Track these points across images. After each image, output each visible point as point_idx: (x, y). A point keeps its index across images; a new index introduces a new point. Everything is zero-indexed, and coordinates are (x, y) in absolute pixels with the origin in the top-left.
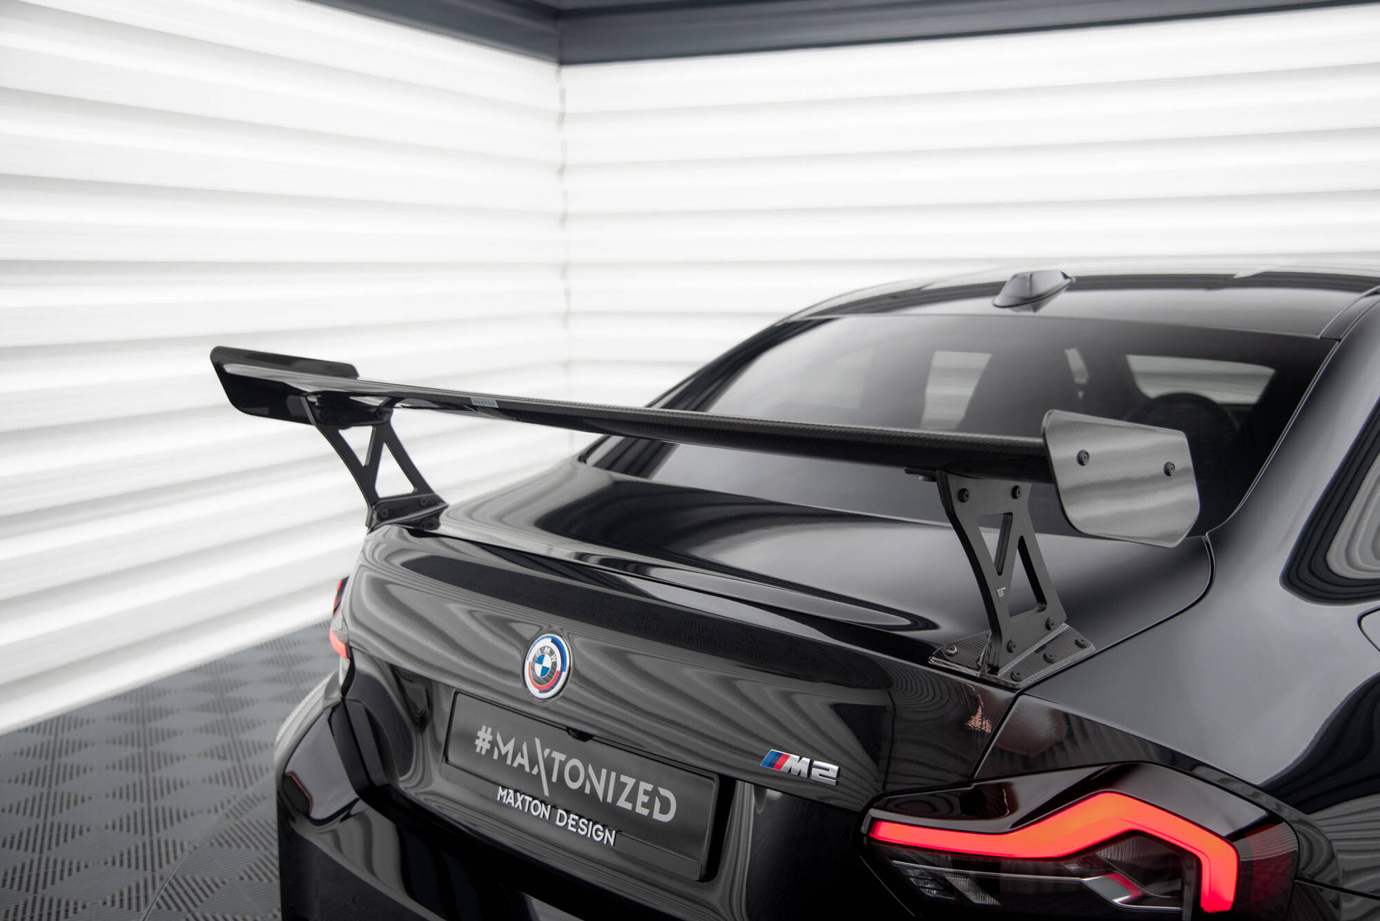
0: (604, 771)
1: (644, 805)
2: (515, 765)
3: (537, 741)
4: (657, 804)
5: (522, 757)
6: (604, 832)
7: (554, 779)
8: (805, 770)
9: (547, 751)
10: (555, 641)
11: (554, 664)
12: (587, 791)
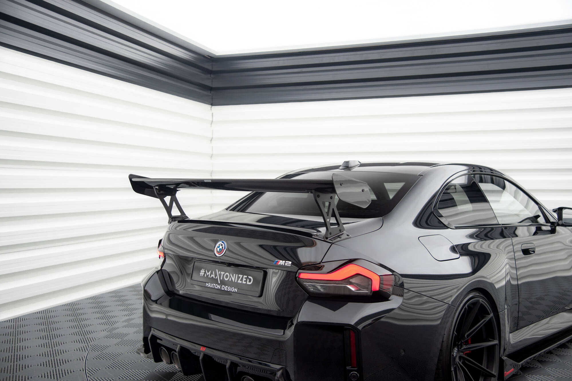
0: (235, 275)
1: (245, 281)
2: (211, 277)
3: (217, 270)
4: (248, 280)
5: (213, 275)
6: (234, 289)
7: (221, 279)
8: (284, 264)
9: (220, 272)
10: (222, 242)
11: (223, 248)
12: (230, 280)
